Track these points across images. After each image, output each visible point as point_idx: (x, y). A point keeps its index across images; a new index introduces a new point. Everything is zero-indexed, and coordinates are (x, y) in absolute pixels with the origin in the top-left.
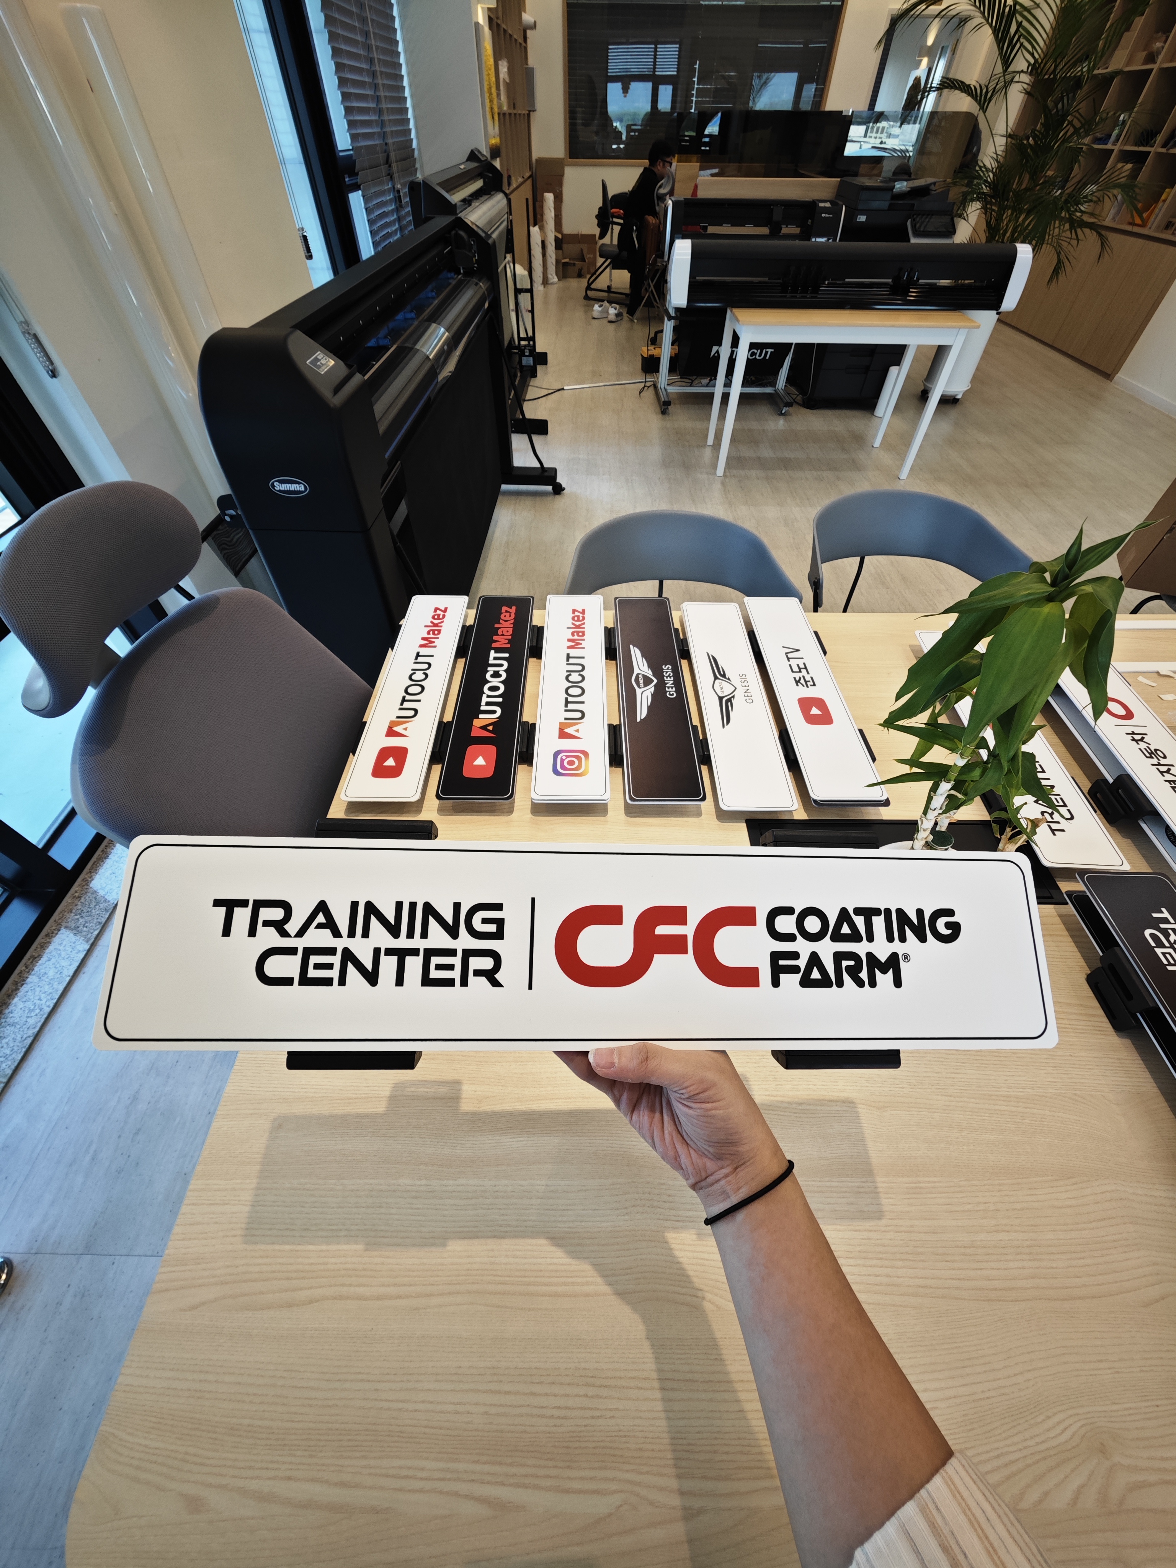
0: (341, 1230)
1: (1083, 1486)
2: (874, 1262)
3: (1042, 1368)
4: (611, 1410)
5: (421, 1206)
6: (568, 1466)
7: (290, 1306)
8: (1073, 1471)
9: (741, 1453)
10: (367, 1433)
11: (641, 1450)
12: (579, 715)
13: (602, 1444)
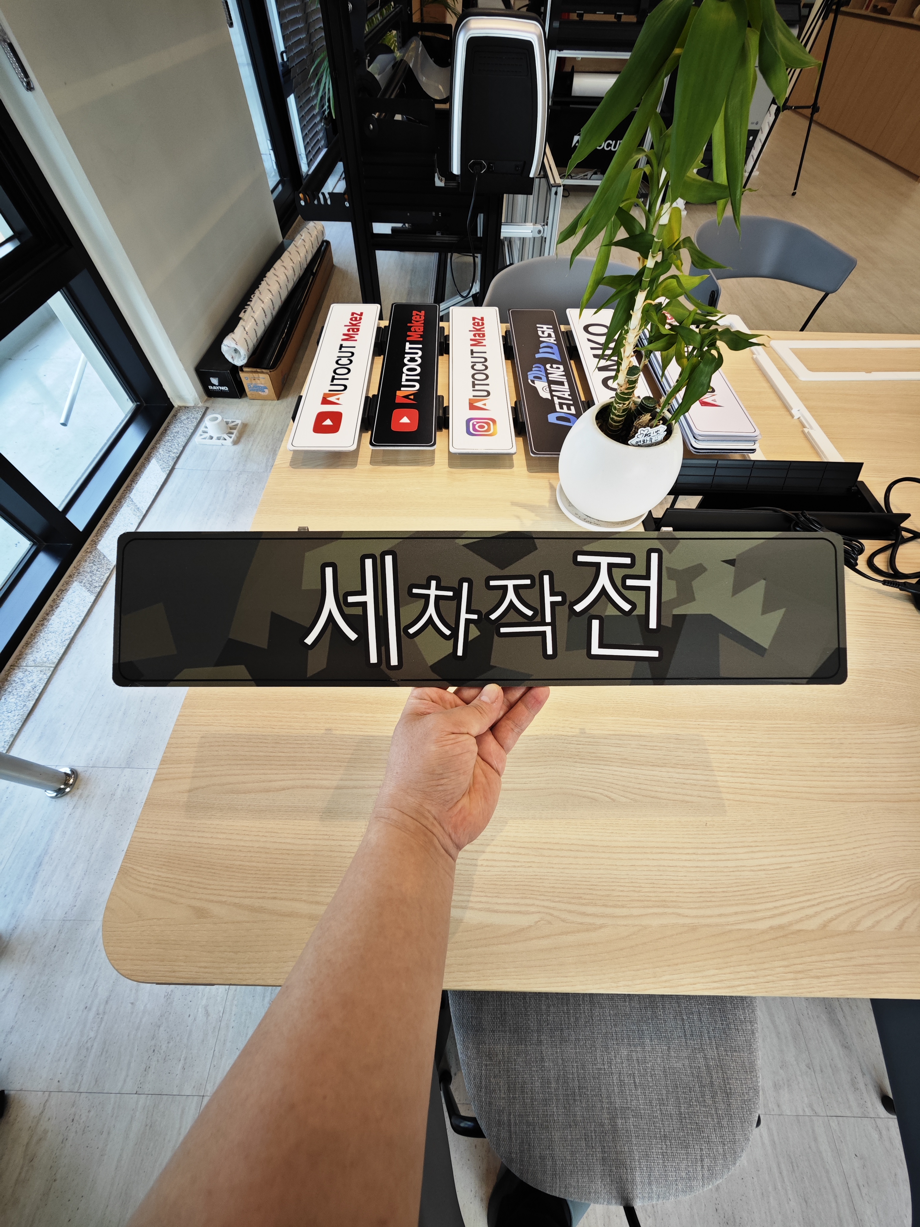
0: (304, 744)
1: (907, 918)
2: (740, 774)
3: (876, 844)
4: (528, 862)
5: (369, 730)
6: (496, 897)
7: (267, 791)
8: (899, 909)
9: (634, 891)
10: (334, 872)
11: (553, 887)
12: (485, 393)
13: (522, 883)
